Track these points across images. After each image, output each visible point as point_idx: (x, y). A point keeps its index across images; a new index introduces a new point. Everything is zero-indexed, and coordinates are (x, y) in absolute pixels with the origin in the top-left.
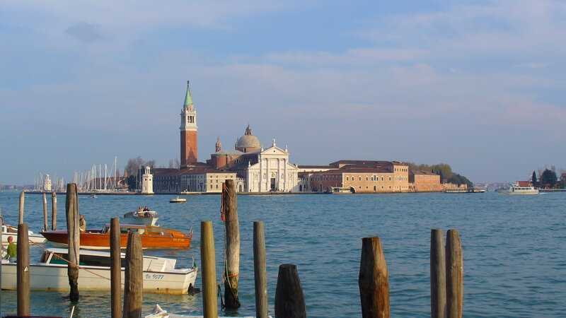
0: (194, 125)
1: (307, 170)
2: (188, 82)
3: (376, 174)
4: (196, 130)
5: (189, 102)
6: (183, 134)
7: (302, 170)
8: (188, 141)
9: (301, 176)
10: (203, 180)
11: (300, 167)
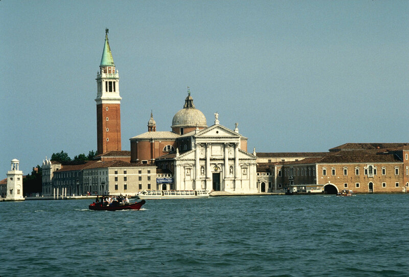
0: (116, 95)
1: (273, 160)
2: (107, 31)
3: (372, 165)
4: (118, 102)
5: (108, 60)
6: (100, 107)
7: (265, 160)
8: (106, 120)
9: (261, 169)
10: (105, 177)
11: (260, 155)
